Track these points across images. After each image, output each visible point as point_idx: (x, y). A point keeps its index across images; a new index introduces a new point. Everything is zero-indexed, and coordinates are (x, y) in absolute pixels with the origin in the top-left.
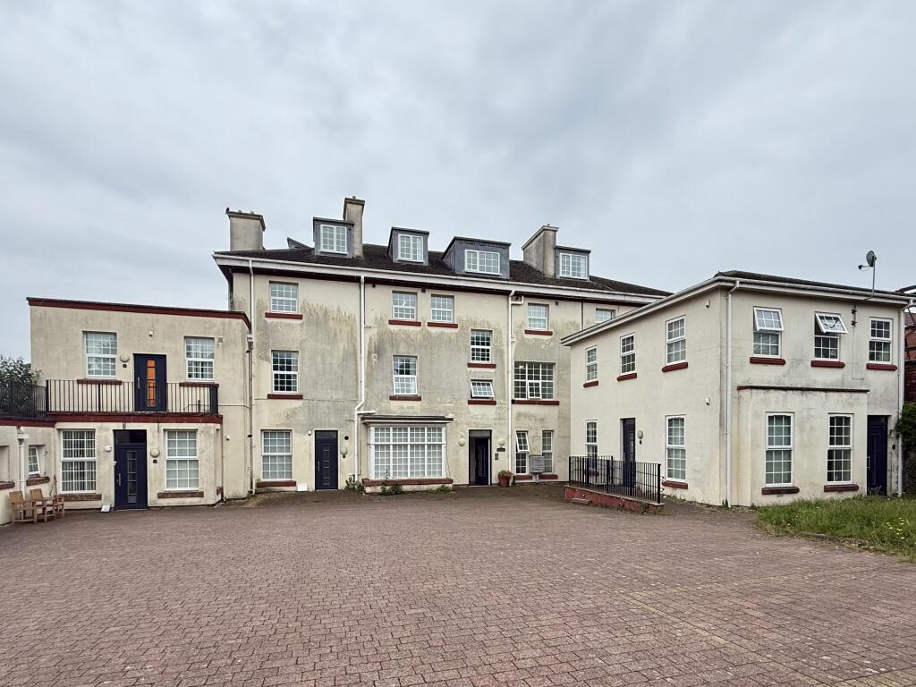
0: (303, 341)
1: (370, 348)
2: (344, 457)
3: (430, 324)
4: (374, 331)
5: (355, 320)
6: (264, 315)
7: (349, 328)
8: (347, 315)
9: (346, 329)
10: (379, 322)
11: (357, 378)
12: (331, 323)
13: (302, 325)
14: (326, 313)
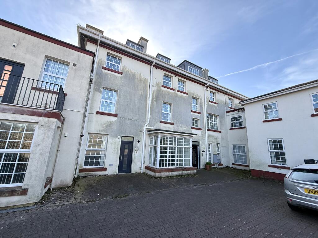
0: (121, 86)
1: (153, 96)
2: (136, 153)
3: (178, 91)
4: (155, 88)
5: (147, 81)
6: (101, 67)
7: (144, 84)
8: (144, 78)
9: (143, 85)
10: (157, 85)
11: (146, 110)
12: (136, 80)
13: (121, 78)
14: (134, 75)
